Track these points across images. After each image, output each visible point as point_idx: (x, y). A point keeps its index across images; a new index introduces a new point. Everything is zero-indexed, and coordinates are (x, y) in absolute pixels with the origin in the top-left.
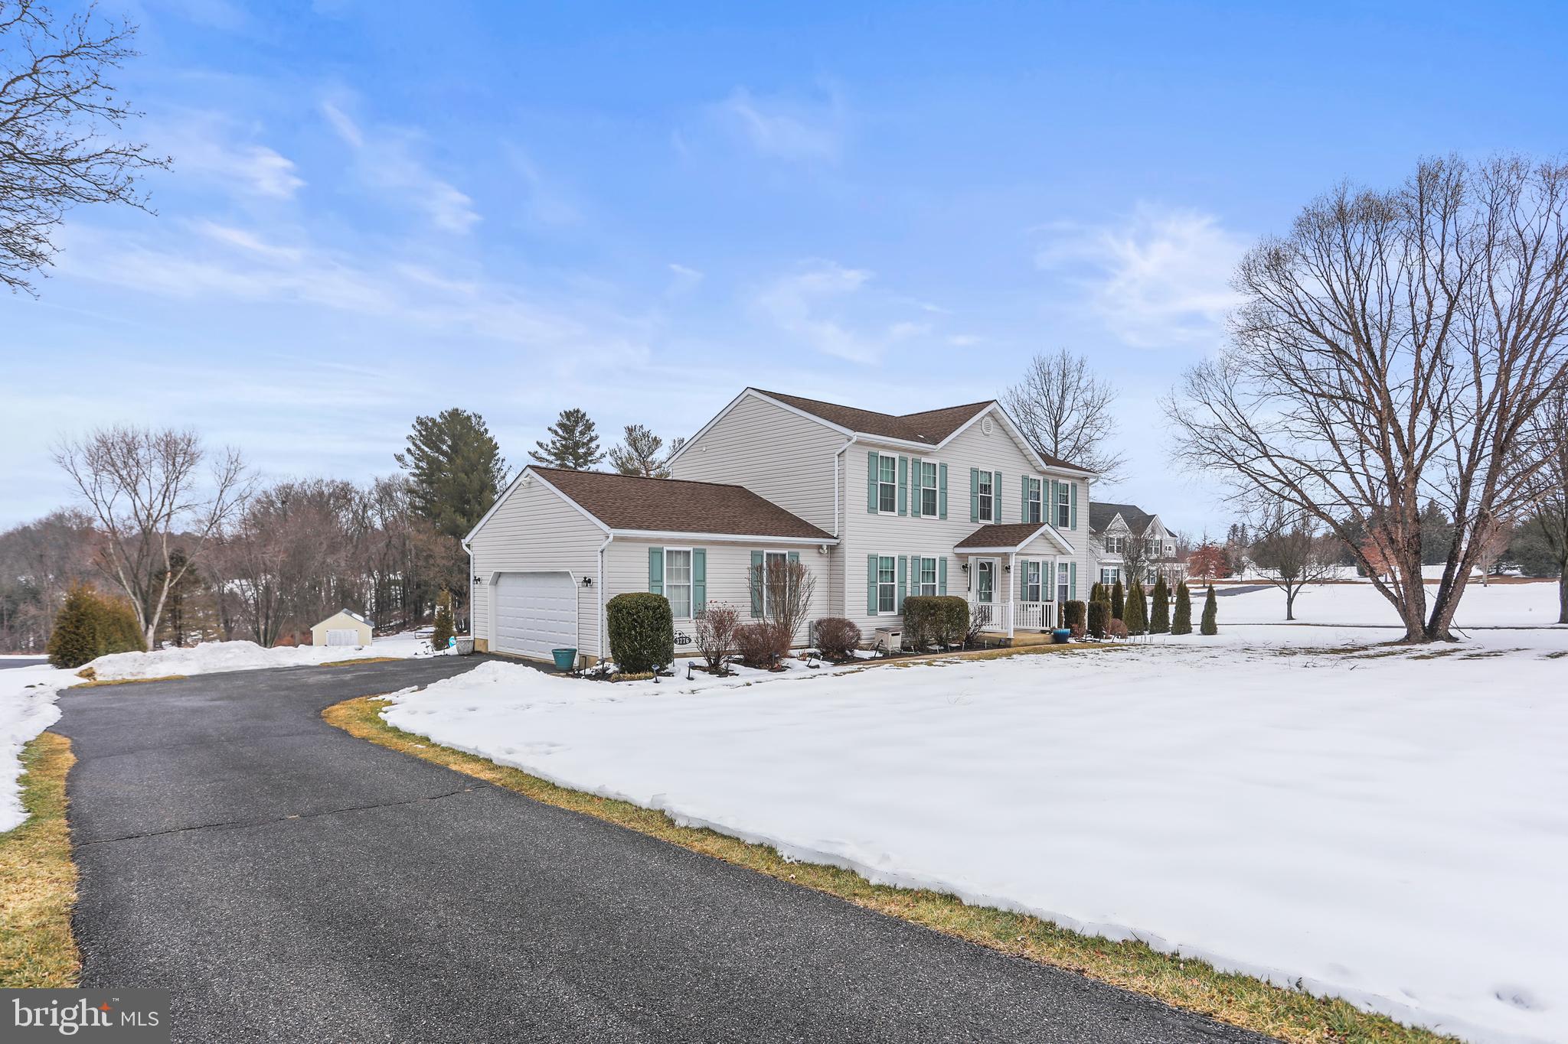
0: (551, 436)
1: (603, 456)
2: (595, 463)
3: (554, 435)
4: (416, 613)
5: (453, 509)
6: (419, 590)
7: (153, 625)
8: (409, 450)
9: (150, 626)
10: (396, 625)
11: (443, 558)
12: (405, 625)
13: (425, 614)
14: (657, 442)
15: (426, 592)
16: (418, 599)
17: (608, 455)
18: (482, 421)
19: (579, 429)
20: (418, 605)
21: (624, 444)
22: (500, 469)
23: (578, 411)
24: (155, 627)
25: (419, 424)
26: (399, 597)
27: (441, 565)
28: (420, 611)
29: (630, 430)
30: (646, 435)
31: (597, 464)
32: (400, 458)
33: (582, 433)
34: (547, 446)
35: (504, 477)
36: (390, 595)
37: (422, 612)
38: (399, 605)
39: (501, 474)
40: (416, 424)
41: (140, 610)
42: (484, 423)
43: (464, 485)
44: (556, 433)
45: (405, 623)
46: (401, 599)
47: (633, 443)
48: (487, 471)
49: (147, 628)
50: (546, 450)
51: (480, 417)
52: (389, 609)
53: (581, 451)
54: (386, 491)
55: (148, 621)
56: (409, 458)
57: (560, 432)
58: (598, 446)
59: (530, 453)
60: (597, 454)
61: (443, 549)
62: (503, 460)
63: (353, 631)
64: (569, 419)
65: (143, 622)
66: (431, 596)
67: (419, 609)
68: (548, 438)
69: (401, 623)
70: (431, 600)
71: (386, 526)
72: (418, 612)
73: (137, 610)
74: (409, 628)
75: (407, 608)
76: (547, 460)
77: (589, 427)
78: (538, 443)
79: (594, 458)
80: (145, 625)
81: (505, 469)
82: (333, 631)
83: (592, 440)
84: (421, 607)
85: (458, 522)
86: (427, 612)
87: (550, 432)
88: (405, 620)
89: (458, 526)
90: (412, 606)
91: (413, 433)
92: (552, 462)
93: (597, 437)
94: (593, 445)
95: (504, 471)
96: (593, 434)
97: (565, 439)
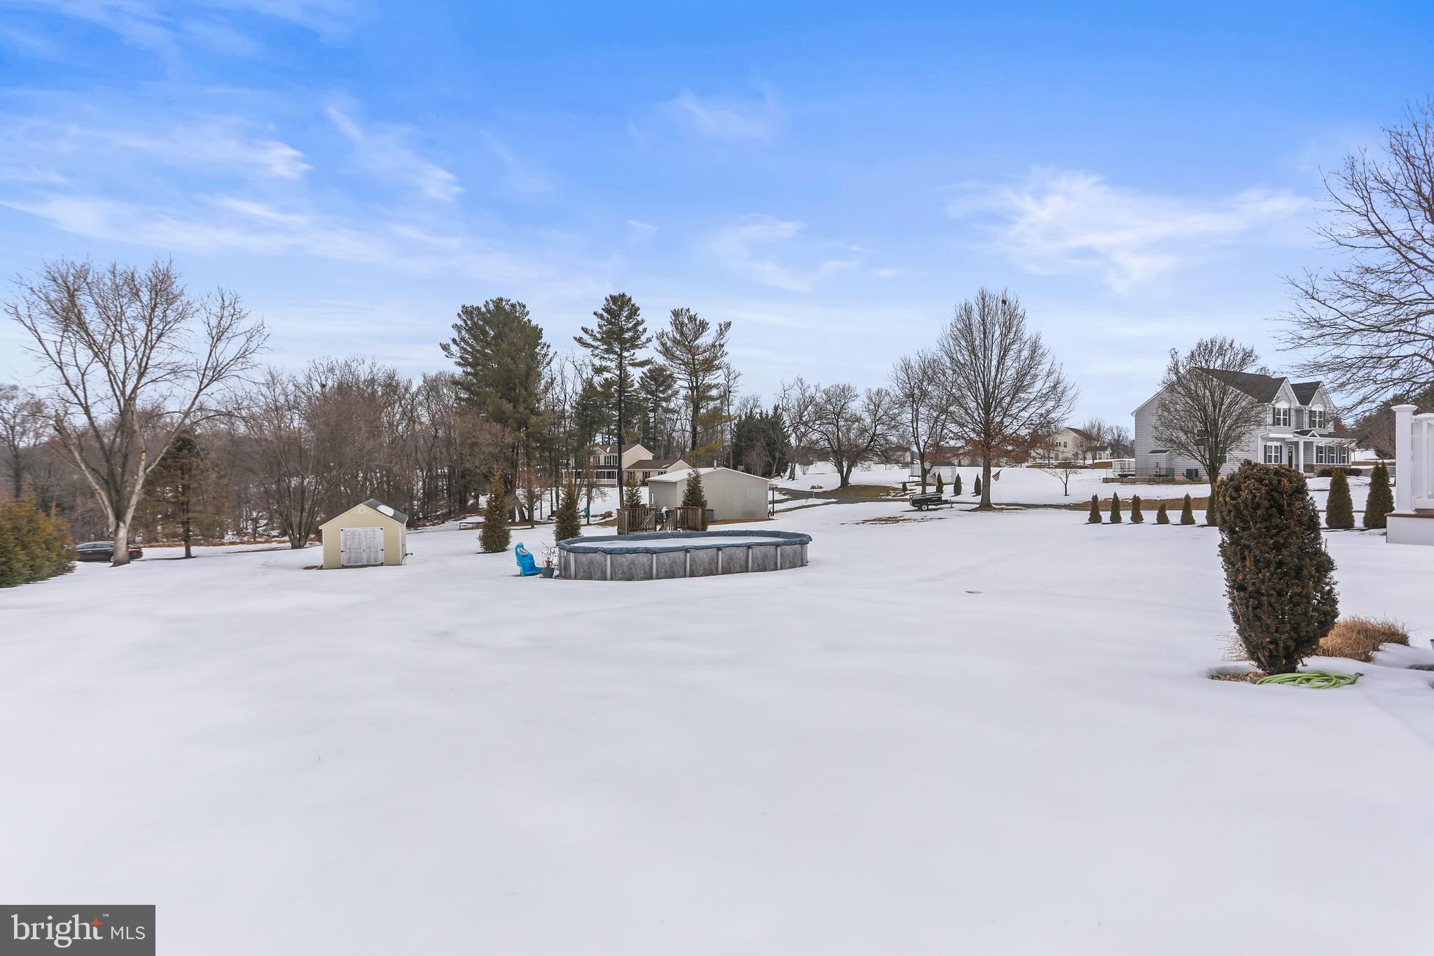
0: (597, 320)
1: (649, 340)
2: (641, 348)
3: (599, 320)
4: (460, 503)
5: (499, 394)
6: (463, 480)
7: (124, 523)
8: (454, 341)
9: (121, 525)
10: (442, 514)
11: (489, 444)
12: (450, 515)
13: (469, 504)
14: (703, 326)
15: (469, 482)
16: (463, 488)
17: (654, 340)
18: (526, 310)
19: (625, 314)
20: (463, 495)
21: (669, 329)
22: (545, 355)
23: (624, 295)
24: (128, 525)
25: (464, 314)
26: (445, 488)
27: (487, 452)
28: (465, 500)
29: (676, 314)
30: (692, 319)
31: (643, 349)
32: (445, 348)
33: (628, 318)
34: (592, 331)
35: (550, 363)
36: (437, 487)
37: (466, 501)
38: (446, 495)
39: (547, 360)
40: (461, 313)
41: (106, 503)
42: (528, 313)
43: (510, 370)
44: (601, 317)
45: (450, 513)
46: (447, 490)
47: (679, 326)
48: (533, 356)
49: (118, 526)
50: (592, 335)
51: (524, 307)
52: (436, 499)
53: (627, 335)
54: (433, 386)
55: (119, 516)
56: (454, 348)
57: (605, 315)
58: (645, 330)
59: (575, 338)
60: (643, 338)
61: (488, 436)
62: (549, 346)
63: (377, 529)
64: (615, 303)
65: (112, 518)
66: (475, 486)
67: (463, 499)
68: (593, 324)
69: (446, 512)
70: (475, 490)
71: (433, 420)
72: (463, 502)
73: (103, 502)
74: (454, 517)
75: (452, 497)
76: (592, 346)
77: (634, 311)
78: (583, 329)
79: (640, 342)
80: (114, 523)
81: (551, 355)
82: (351, 529)
83: (638, 324)
84: (465, 496)
85: (504, 408)
86: (471, 502)
87: (595, 317)
88: (450, 509)
89: (503, 412)
90: (458, 496)
91: (460, 322)
92: (597, 348)
93: (643, 321)
94: (640, 328)
95: (550, 357)
96: (639, 318)
97: (610, 323)
